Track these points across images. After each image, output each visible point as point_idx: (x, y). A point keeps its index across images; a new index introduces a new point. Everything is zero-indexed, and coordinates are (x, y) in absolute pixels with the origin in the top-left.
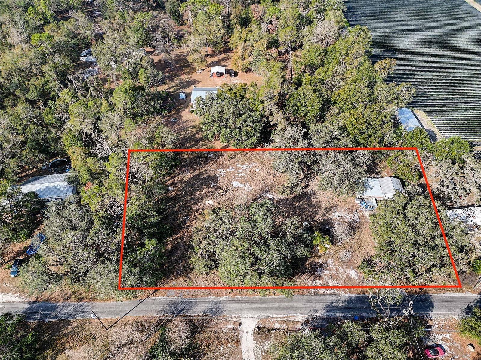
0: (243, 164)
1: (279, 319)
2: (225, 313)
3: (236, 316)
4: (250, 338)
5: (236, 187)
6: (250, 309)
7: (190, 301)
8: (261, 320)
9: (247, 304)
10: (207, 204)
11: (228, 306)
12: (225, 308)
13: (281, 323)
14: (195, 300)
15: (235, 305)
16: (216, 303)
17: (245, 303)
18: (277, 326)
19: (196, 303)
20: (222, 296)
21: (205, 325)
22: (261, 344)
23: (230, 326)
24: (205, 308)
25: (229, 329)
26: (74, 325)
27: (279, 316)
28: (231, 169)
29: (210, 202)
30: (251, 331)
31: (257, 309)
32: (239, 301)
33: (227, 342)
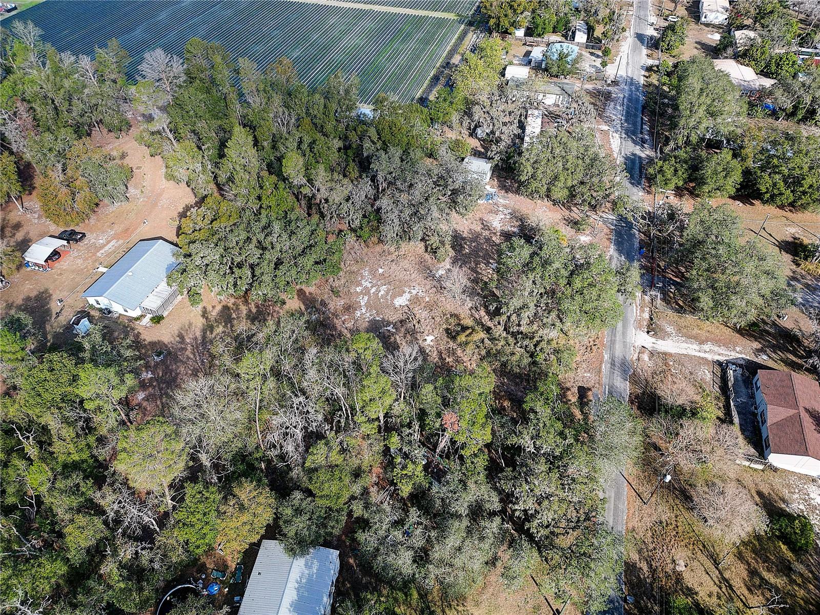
0: (360, 284)
1: (638, 312)
2: (628, 358)
3: (632, 348)
4: (660, 342)
5: (407, 303)
6: (624, 334)
7: (607, 393)
8: (640, 327)
9: (618, 335)
10: (432, 344)
11: (618, 353)
12: (621, 356)
13: (643, 311)
14: (607, 387)
15: (617, 347)
16: (613, 364)
17: (615, 337)
18: (646, 316)
19: (611, 387)
20: (603, 357)
21: (644, 382)
22: (669, 335)
23: (646, 357)
24: (619, 378)
25: (650, 360)
26: (635, 557)
27: (635, 310)
28: (363, 301)
29: (430, 338)
30: (654, 340)
31: (625, 327)
32: (613, 342)
33: (666, 364)
